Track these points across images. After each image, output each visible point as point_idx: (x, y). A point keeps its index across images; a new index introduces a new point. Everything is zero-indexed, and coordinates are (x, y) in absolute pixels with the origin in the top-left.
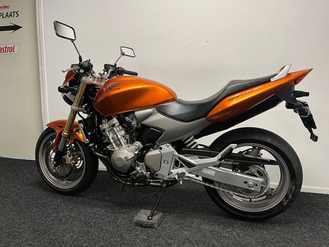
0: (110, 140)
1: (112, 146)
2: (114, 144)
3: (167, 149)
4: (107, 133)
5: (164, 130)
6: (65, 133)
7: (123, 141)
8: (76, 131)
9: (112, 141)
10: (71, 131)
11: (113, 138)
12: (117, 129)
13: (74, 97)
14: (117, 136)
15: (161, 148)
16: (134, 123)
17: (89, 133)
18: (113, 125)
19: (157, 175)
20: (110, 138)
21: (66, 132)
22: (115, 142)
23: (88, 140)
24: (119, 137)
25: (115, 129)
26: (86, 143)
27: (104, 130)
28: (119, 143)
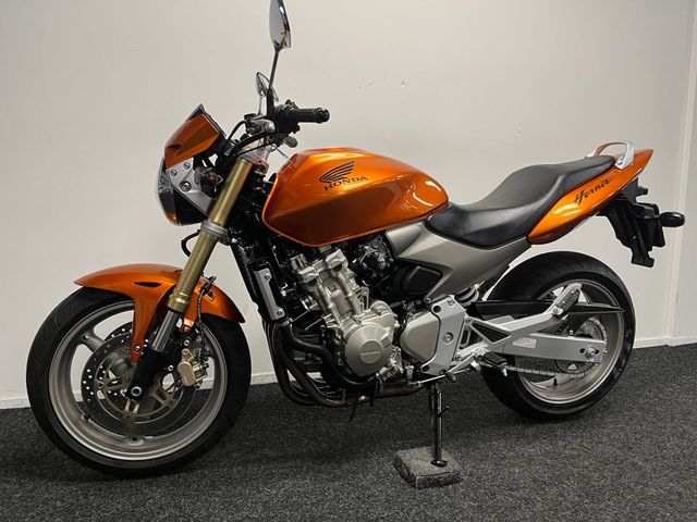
0: (326, 305)
1: (332, 317)
2: (336, 313)
3: (450, 308)
4: (321, 286)
5: (448, 269)
6: (179, 300)
7: (357, 303)
8: (205, 292)
9: (331, 305)
11: (333, 300)
12: (344, 276)
14: (345, 292)
15: (437, 309)
16: (381, 258)
17: (284, 293)
18: (339, 268)
19: (427, 368)
20: (328, 298)
21: (183, 298)
22: (338, 307)
23: (281, 310)
24: (350, 294)
25: (341, 276)
26: (277, 317)
27: (314, 282)
28: (347, 308)
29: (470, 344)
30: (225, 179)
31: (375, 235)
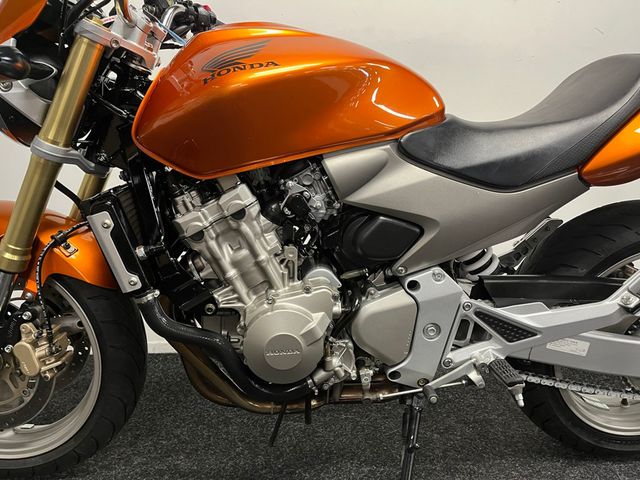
0: (224, 272)
1: (234, 291)
2: (240, 286)
4: (213, 244)
5: (432, 222)
6: (8, 256)
7: (275, 270)
8: (56, 244)
9: (232, 273)
10: (32, 246)
11: (235, 264)
12: (252, 228)
13: (40, 103)
14: (254, 253)
15: (414, 285)
16: (318, 201)
17: (140, 252)
18: (240, 214)
19: (395, 374)
20: (226, 262)
21: (14, 252)
22: (243, 275)
23: (135, 278)
24: (263, 256)
25: (245, 227)
26: (129, 289)
27: (200, 235)
28: (260, 278)
29: (472, 342)
30: (60, 71)
31: (304, 163)
